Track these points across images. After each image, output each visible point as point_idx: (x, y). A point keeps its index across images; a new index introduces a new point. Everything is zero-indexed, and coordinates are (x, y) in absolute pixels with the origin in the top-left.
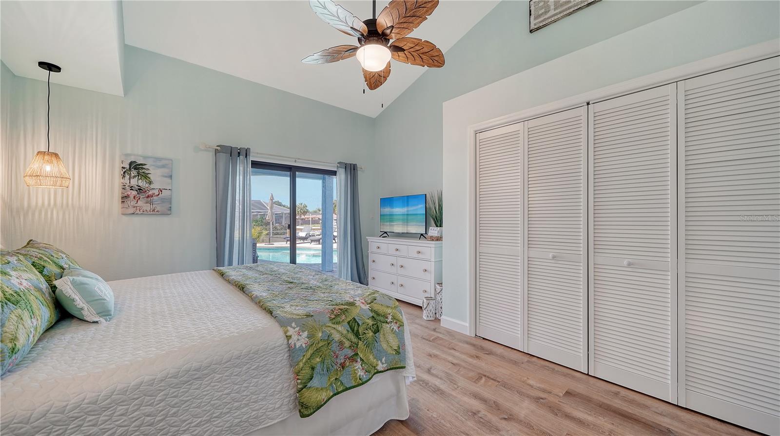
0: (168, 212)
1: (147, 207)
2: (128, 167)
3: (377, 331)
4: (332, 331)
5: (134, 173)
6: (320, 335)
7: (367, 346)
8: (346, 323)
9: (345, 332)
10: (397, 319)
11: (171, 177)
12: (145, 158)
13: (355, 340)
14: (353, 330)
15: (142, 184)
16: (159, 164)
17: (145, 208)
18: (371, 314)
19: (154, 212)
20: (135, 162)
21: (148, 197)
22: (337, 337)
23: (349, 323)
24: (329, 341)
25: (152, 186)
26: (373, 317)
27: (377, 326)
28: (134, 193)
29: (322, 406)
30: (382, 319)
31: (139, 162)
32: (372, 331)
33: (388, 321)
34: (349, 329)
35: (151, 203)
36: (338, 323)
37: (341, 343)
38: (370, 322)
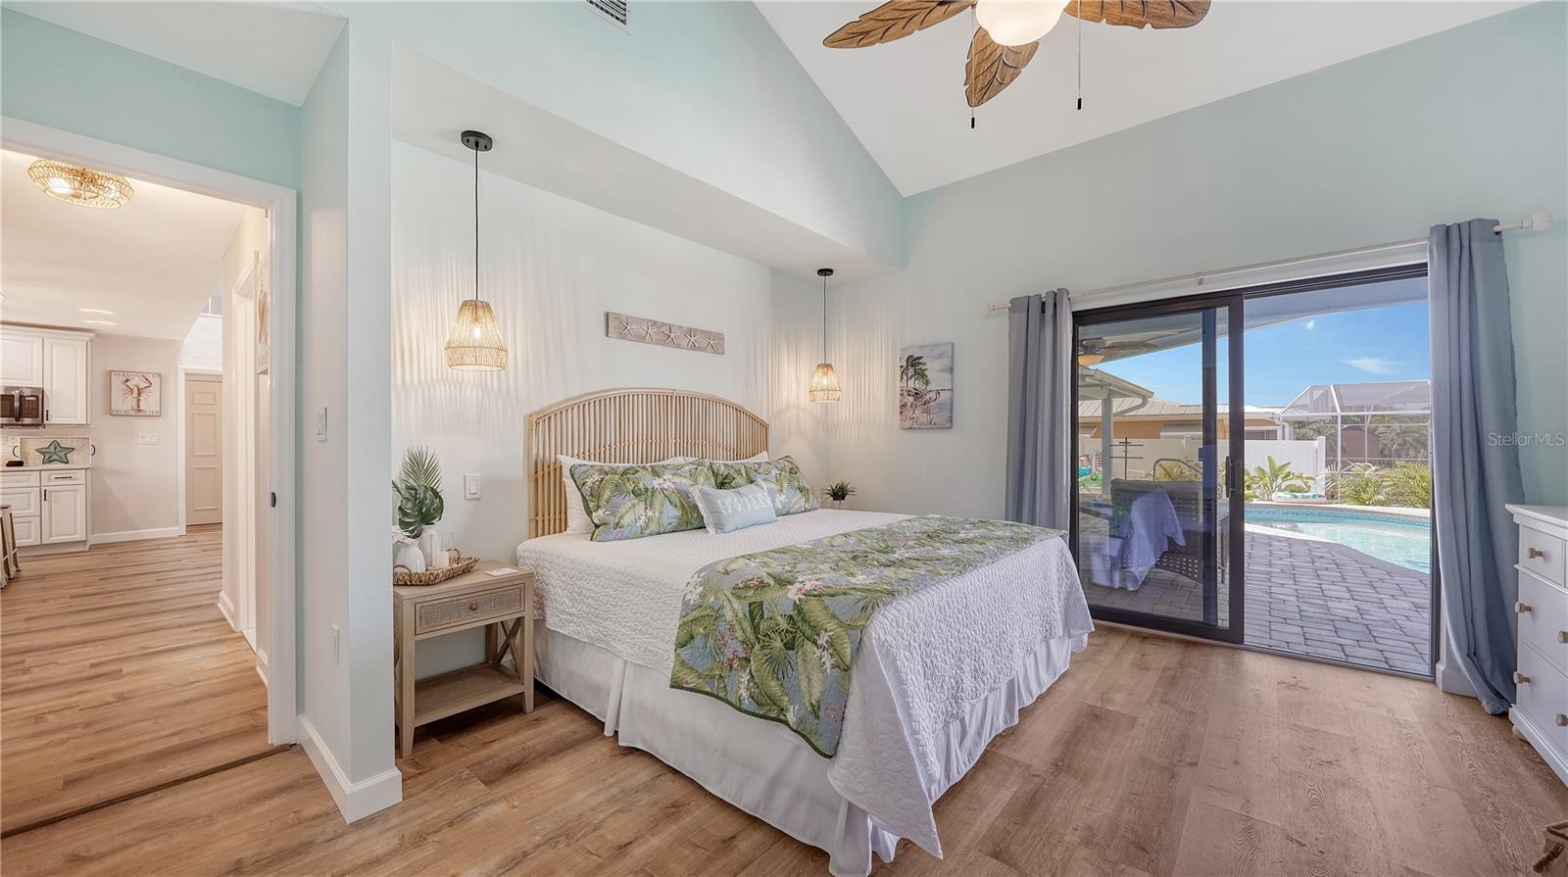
0: (950, 423)
1: (924, 418)
2: (905, 365)
3: (790, 646)
4: (725, 603)
5: (911, 371)
6: (712, 599)
7: (767, 660)
8: (747, 603)
9: (741, 615)
10: (835, 650)
11: (951, 370)
12: (921, 348)
13: (752, 637)
14: (753, 619)
15: (919, 385)
16: (937, 352)
17: (921, 420)
18: (794, 613)
19: (932, 426)
20: (912, 356)
21: (925, 403)
22: (729, 615)
23: (750, 605)
24: (717, 616)
25: (929, 388)
26: (791, 617)
27: (794, 638)
28: (911, 399)
29: (683, 688)
30: (808, 632)
31: (916, 356)
32: (782, 641)
33: (819, 642)
34: (747, 615)
35: (927, 412)
36: (738, 597)
37: (732, 629)
38: (783, 624)
